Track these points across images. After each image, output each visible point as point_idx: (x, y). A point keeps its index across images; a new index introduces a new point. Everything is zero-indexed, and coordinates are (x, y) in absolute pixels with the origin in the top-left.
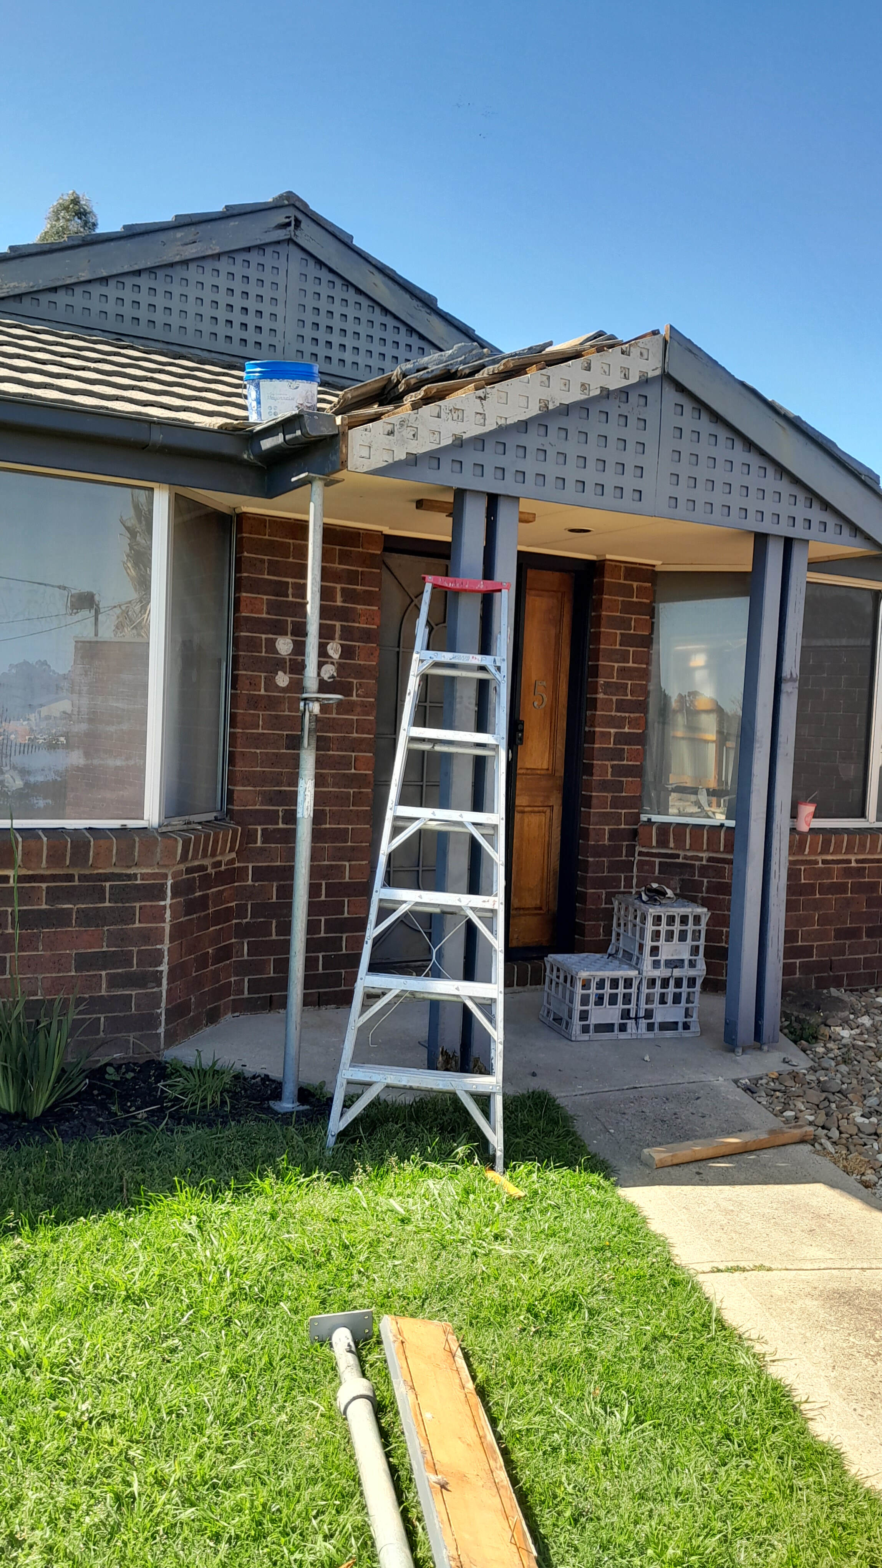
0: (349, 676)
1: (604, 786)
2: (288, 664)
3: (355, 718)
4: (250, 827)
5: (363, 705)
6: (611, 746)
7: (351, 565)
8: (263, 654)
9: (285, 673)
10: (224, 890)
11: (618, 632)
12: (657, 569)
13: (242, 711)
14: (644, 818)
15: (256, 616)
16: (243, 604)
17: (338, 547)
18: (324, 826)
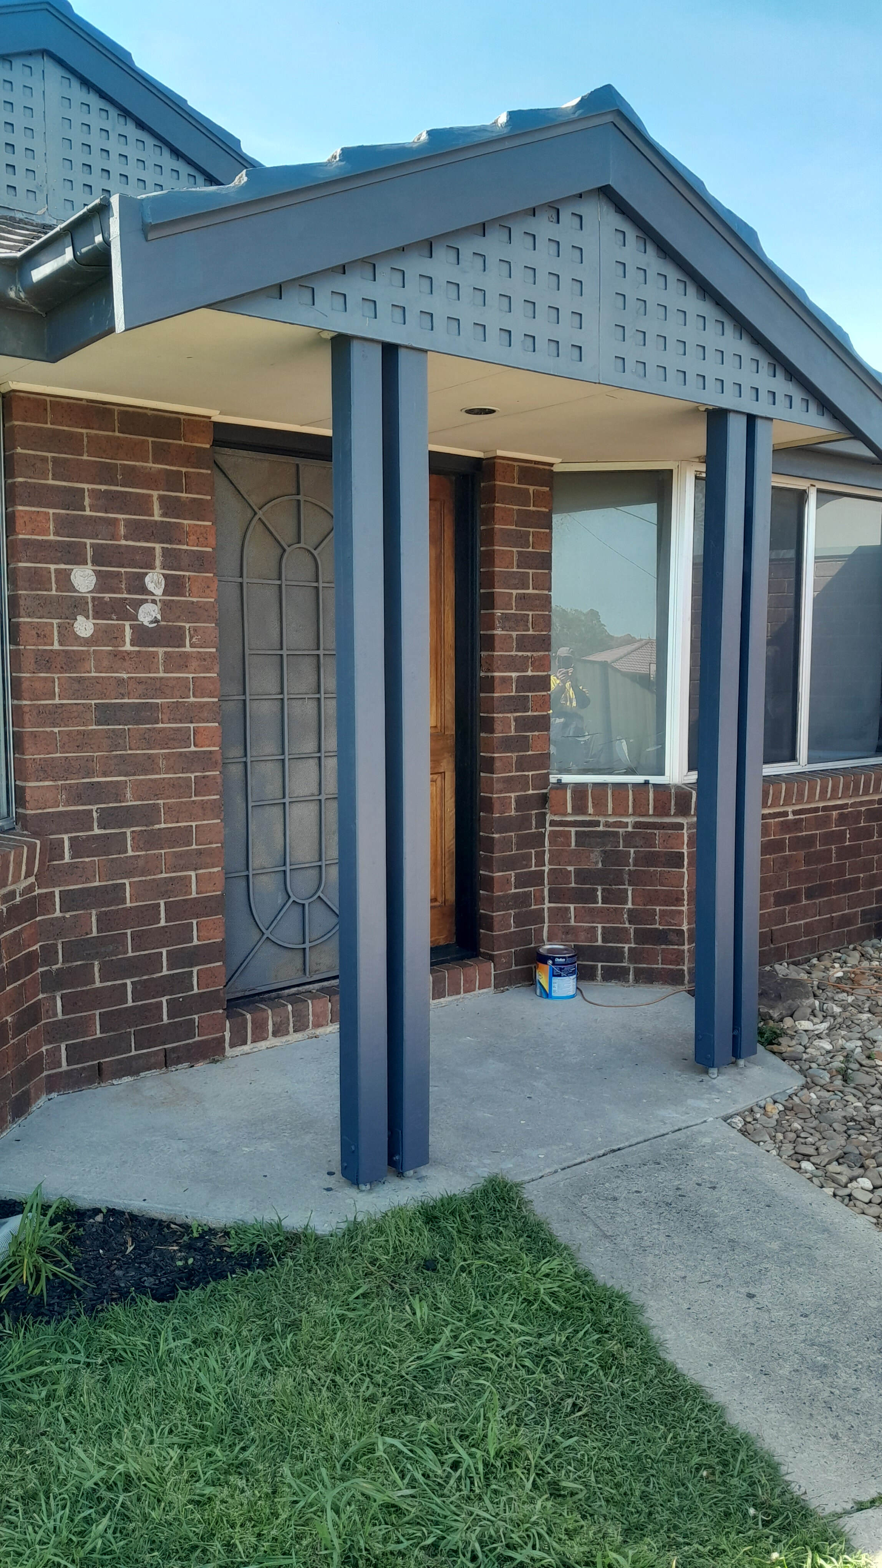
0: (178, 619)
1: (508, 744)
2: (90, 605)
3: (191, 676)
4: (51, 837)
5: (202, 657)
6: (513, 694)
7: (172, 465)
8: (54, 592)
9: (87, 618)
10: (21, 930)
11: (515, 550)
12: (556, 469)
13: (28, 675)
14: (553, 779)
15: (40, 538)
16: (19, 523)
17: (150, 439)
18: (157, 826)
